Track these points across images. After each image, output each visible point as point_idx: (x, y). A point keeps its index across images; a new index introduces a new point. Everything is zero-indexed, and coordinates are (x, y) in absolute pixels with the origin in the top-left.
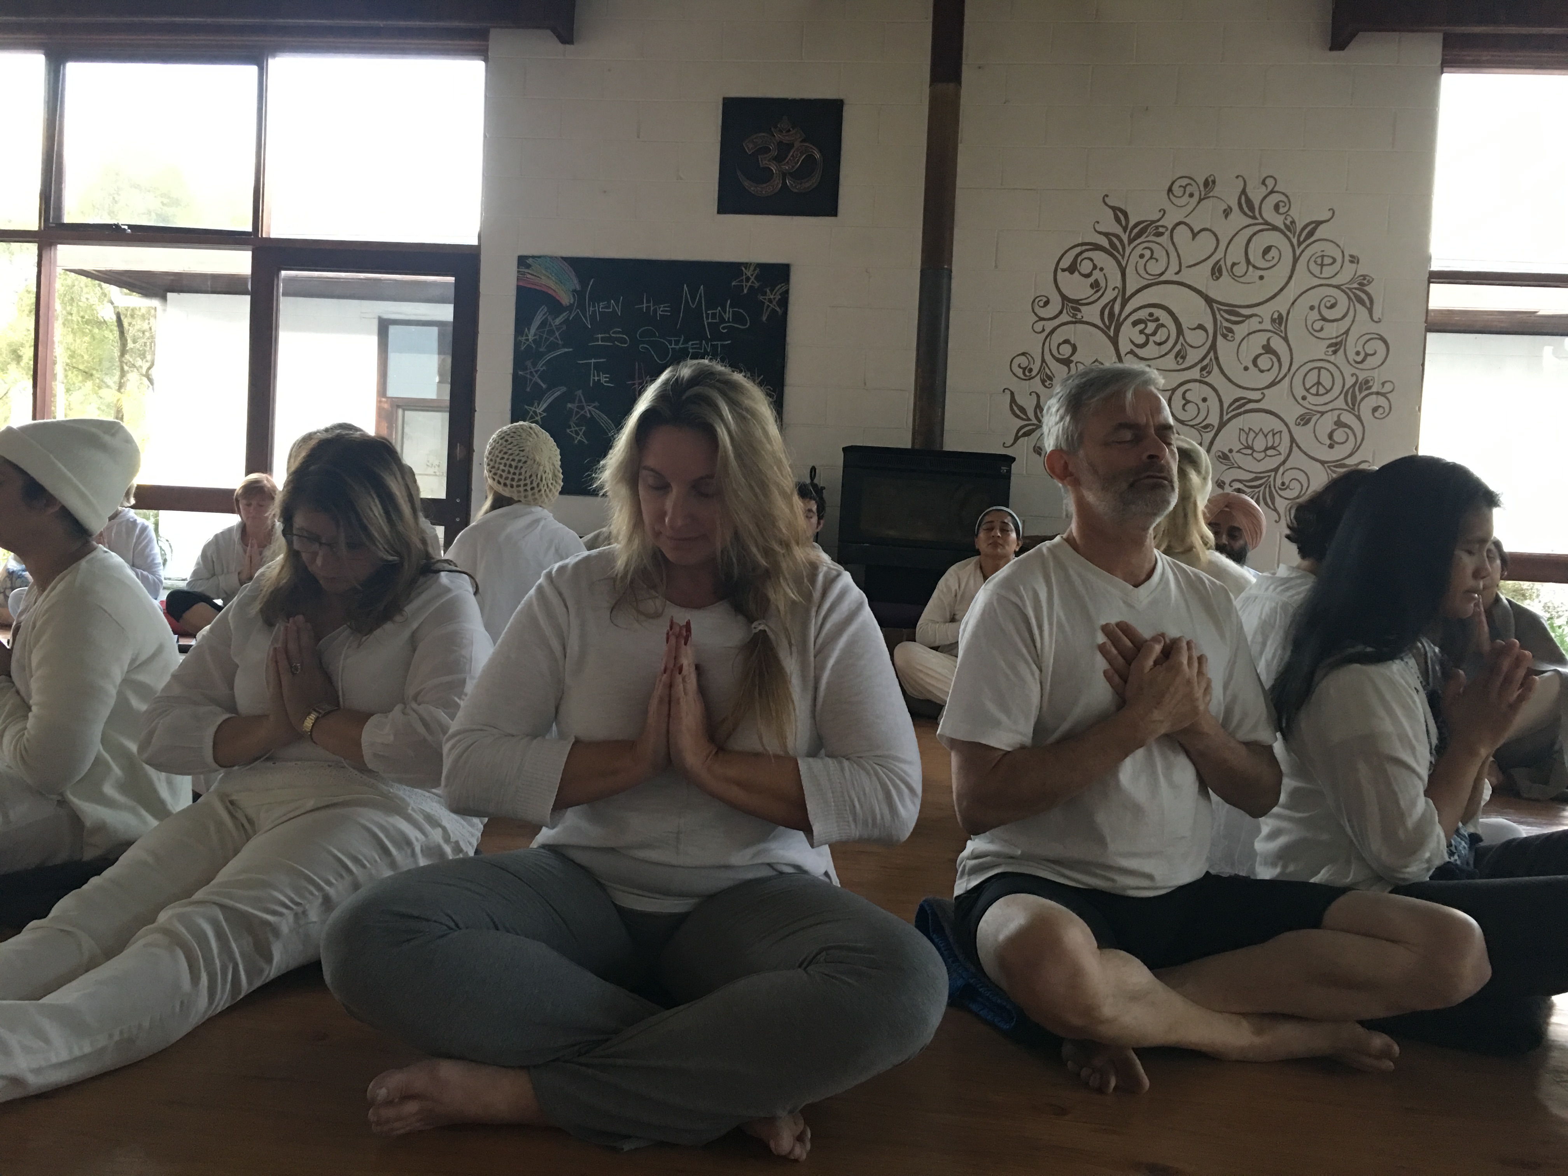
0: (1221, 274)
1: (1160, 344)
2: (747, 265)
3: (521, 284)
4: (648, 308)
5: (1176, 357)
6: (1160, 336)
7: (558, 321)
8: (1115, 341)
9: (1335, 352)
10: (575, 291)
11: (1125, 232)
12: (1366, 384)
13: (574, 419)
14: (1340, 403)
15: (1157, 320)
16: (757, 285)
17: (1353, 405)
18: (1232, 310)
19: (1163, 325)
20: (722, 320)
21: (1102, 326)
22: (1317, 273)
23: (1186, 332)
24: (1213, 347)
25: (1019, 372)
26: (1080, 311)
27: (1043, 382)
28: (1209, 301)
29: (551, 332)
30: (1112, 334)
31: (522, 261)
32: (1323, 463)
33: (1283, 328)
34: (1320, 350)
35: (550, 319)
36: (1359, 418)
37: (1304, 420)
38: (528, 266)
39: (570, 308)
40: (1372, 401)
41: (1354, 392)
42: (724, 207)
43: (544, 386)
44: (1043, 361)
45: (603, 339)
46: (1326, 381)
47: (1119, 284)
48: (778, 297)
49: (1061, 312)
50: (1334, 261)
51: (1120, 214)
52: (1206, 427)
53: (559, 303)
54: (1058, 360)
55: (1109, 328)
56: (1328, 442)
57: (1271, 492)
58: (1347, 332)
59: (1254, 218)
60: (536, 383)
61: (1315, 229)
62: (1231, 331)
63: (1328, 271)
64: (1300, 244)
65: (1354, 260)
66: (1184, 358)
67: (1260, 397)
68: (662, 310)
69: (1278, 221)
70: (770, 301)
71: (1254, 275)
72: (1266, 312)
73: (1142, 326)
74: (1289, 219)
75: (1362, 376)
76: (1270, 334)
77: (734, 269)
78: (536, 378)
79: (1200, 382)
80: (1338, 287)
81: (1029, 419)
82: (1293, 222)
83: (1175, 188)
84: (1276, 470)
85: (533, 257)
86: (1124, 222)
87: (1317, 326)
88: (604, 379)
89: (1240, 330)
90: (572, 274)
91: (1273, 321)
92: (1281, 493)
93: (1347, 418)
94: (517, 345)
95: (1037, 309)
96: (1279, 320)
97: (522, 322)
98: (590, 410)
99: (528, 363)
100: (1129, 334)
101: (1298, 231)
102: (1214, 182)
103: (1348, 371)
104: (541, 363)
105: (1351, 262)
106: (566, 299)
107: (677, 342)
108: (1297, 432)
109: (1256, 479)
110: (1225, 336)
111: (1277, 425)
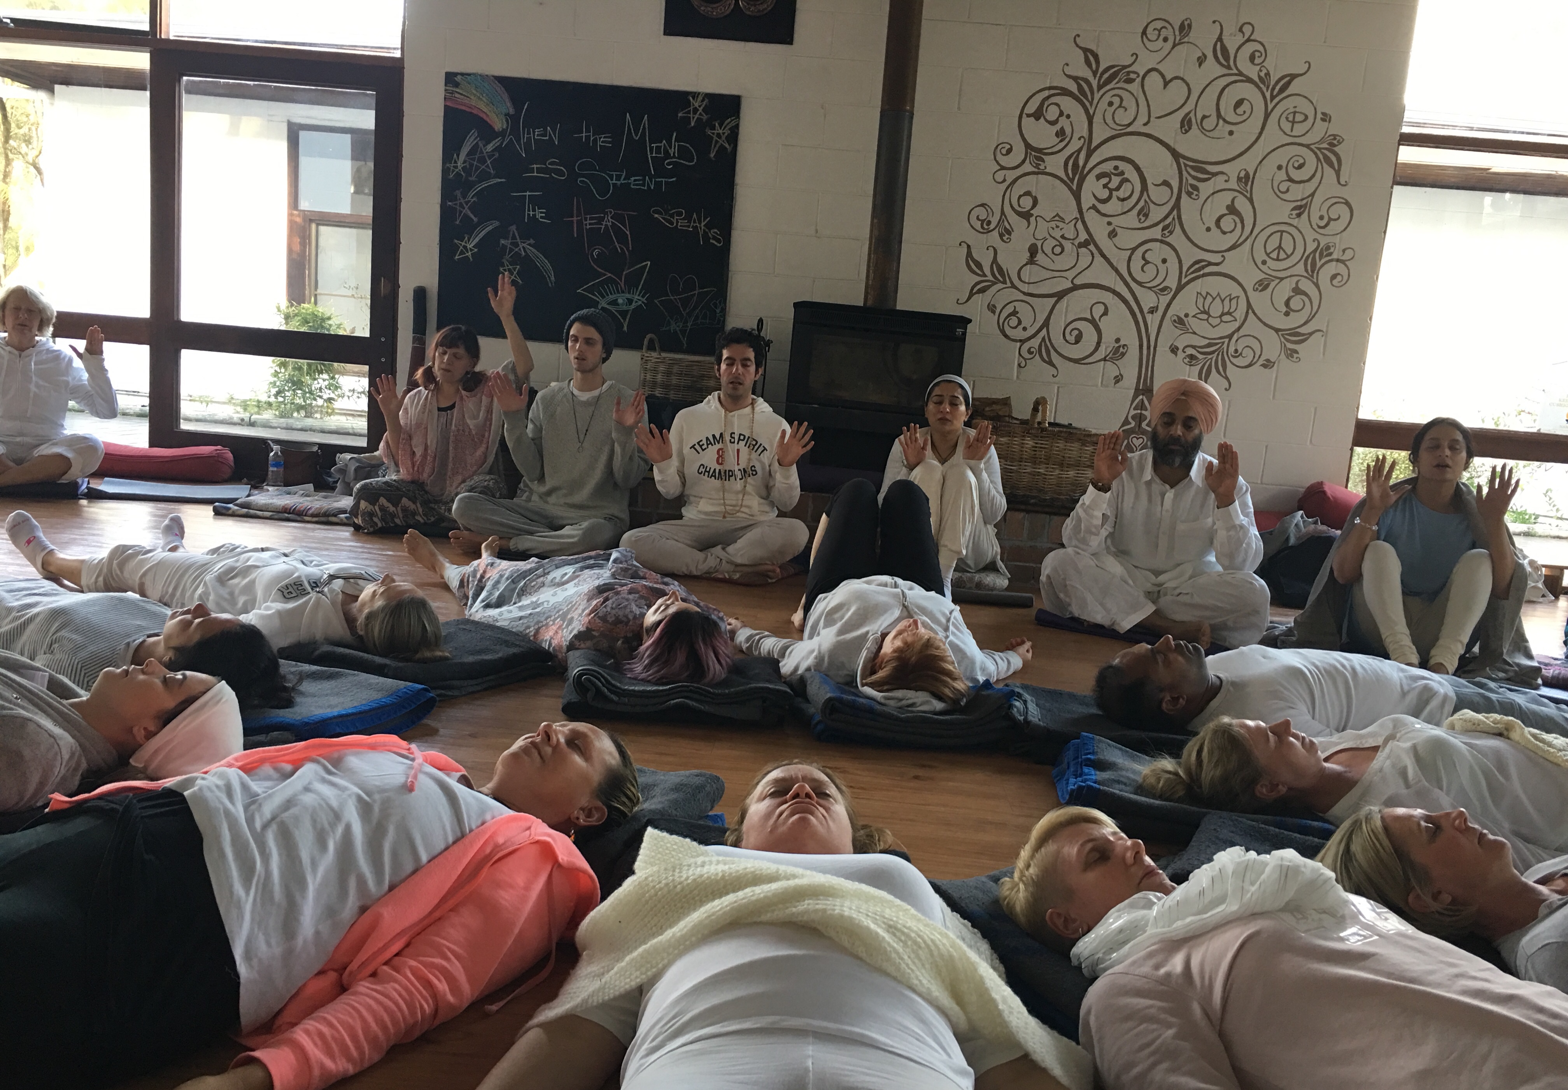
0: (1190, 129)
1: (1123, 200)
2: (695, 95)
3: (448, 104)
4: (588, 138)
5: (1139, 215)
6: (1122, 193)
7: (490, 147)
8: (1077, 195)
9: (1299, 215)
10: (507, 115)
11: (1095, 77)
12: (1325, 251)
13: (507, 257)
14: (1300, 269)
15: (1122, 173)
16: (705, 117)
17: (1312, 271)
18: (1199, 166)
19: (1127, 180)
20: (667, 155)
21: (1065, 178)
22: (1288, 131)
23: (1151, 187)
24: (1177, 206)
25: (978, 225)
26: (1043, 161)
27: (1001, 236)
28: (1176, 155)
29: (482, 160)
30: (1074, 187)
31: (451, 79)
32: (1277, 330)
33: (1248, 188)
34: (1284, 212)
35: (481, 145)
36: (1317, 286)
37: (1262, 285)
38: (457, 85)
39: (503, 133)
40: (1332, 268)
41: (1314, 258)
42: (671, 29)
43: (475, 219)
44: (1003, 213)
45: (539, 170)
46: (1288, 246)
47: (1085, 133)
48: (727, 132)
49: (1023, 162)
50: (1306, 117)
51: (1090, 56)
52: (1165, 289)
53: (491, 127)
54: (1019, 214)
55: (1072, 180)
56: (1284, 309)
57: (1223, 359)
58: (1312, 195)
59: (1229, 68)
60: (466, 216)
61: (1288, 84)
62: (1196, 188)
63: (1299, 129)
64: (1273, 98)
65: (1326, 118)
66: (1146, 216)
67: (1220, 259)
68: (603, 140)
69: (1252, 72)
70: (719, 135)
71: (1225, 128)
72: (1233, 170)
73: (1104, 181)
74: (1264, 71)
75: (1323, 242)
76: (1236, 194)
77: (681, 98)
78: (467, 211)
79: (1162, 242)
80: (1307, 146)
81: (985, 276)
82: (1268, 74)
83: (1150, 30)
84: (1230, 337)
85: (462, 74)
86: (1094, 66)
87: (1283, 187)
88: (539, 214)
89: (1206, 188)
90: (506, 96)
91: (1239, 179)
92: (1234, 360)
93: (1306, 285)
94: (445, 172)
95: (999, 157)
96: (1246, 179)
97: (450, 147)
98: (526, 247)
99: (458, 193)
100: (1092, 187)
101: (1272, 83)
102: (1190, 26)
103: (1310, 235)
104: (472, 193)
105: (1323, 120)
106: (498, 124)
107: (618, 178)
108: (1255, 298)
109: (1209, 345)
110: (1189, 194)
111: (1237, 291)
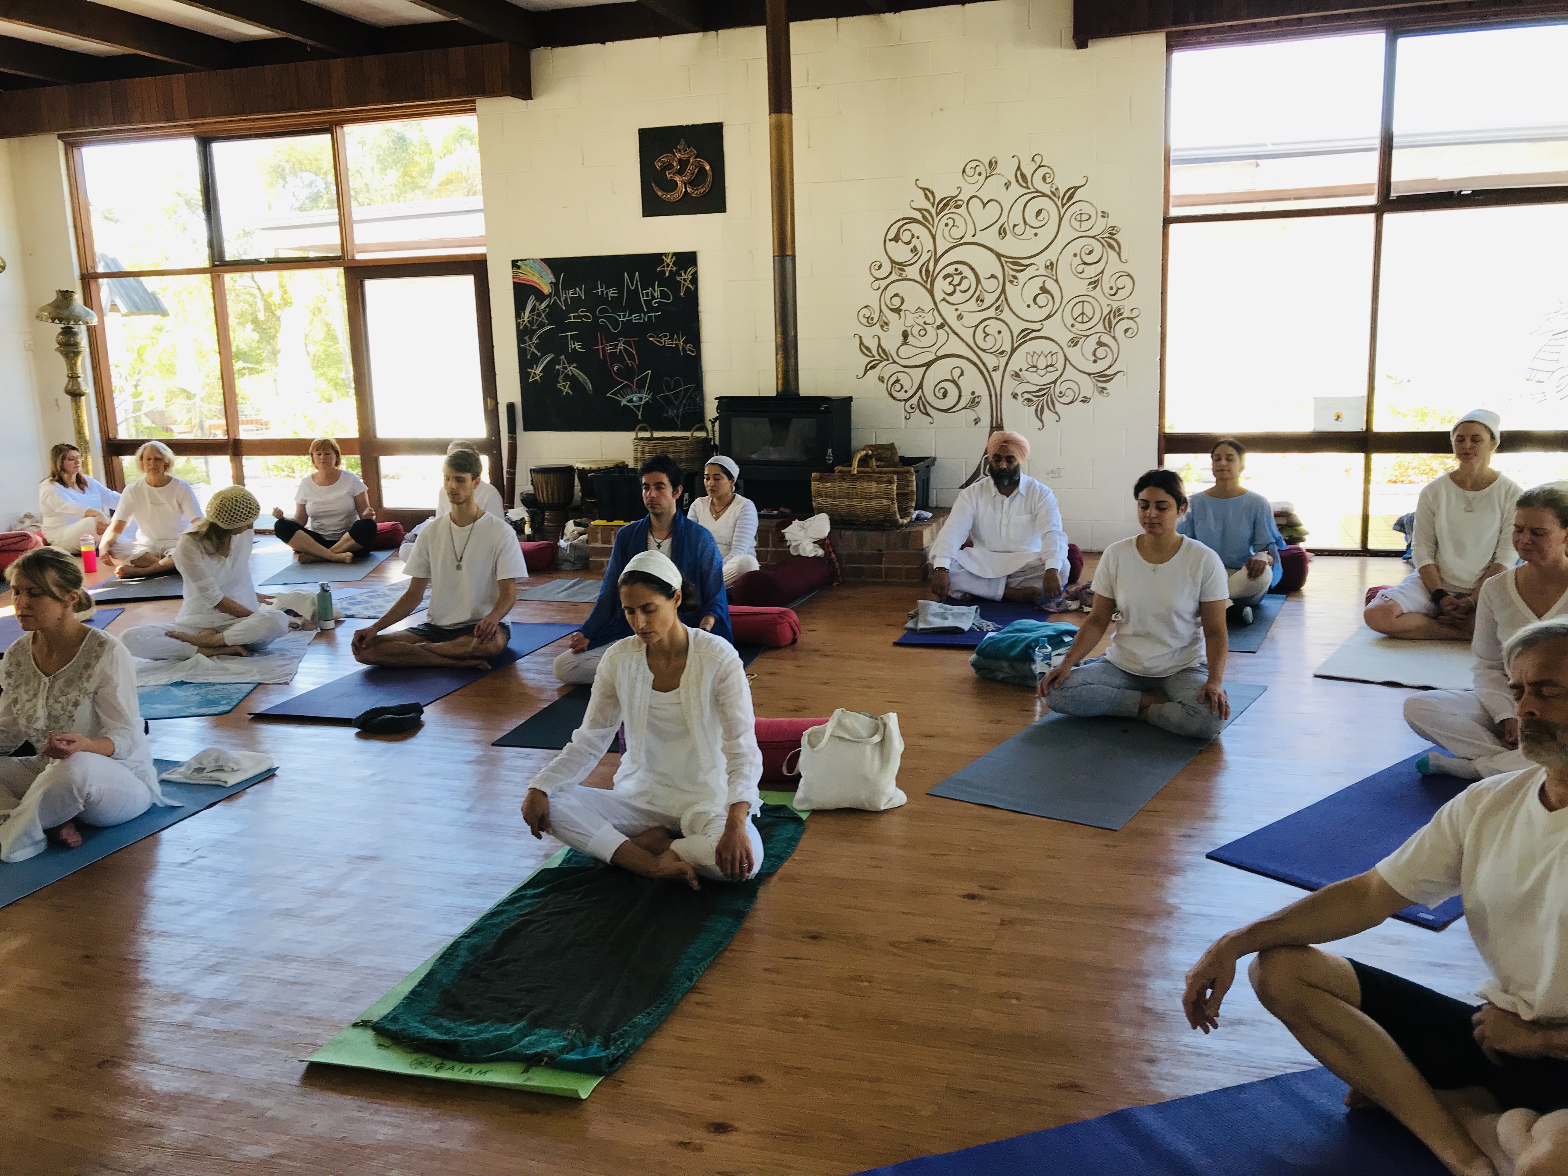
0: (1006, 234)
1: (965, 292)
2: (666, 255)
3: (516, 280)
4: (602, 292)
5: (977, 300)
6: (964, 286)
7: (543, 305)
8: (931, 292)
9: (1095, 288)
10: (551, 283)
11: (933, 206)
12: (1118, 312)
13: (561, 377)
14: (1100, 327)
15: (961, 273)
16: (675, 269)
17: (1110, 327)
18: (1015, 261)
19: (966, 277)
20: (653, 298)
21: (922, 282)
22: (1077, 227)
23: (982, 280)
24: (1003, 291)
25: (864, 321)
26: (904, 270)
27: (882, 327)
28: (999, 256)
29: (539, 315)
30: (929, 287)
31: (515, 264)
32: (1089, 374)
33: (1054, 272)
34: (1082, 287)
35: (537, 304)
36: (1114, 338)
37: (1074, 342)
38: (519, 267)
39: (550, 295)
40: (1125, 324)
41: (1110, 318)
42: (648, 211)
43: (539, 354)
44: (881, 311)
45: (575, 317)
46: (1088, 311)
47: (932, 248)
48: (690, 277)
49: (891, 273)
50: (1090, 217)
51: (928, 192)
52: (1003, 352)
53: (541, 292)
54: (892, 310)
55: (926, 282)
56: (1093, 358)
57: (1052, 399)
58: (1102, 272)
59: (1028, 188)
60: (533, 352)
61: (1074, 193)
62: (1015, 277)
63: (1086, 225)
64: (1063, 205)
65: (1104, 215)
66: (982, 301)
67: (1041, 327)
68: (612, 293)
69: (1046, 189)
70: (685, 280)
71: (1030, 232)
72: (1041, 261)
73: (950, 279)
74: (1055, 187)
75: (1115, 305)
76: (1045, 278)
77: (657, 259)
78: (533, 349)
79: (996, 318)
80: (1093, 237)
81: (874, 356)
82: (1057, 189)
83: (967, 169)
84: (1055, 382)
85: (521, 260)
86: (932, 200)
87: (1080, 269)
88: (578, 346)
89: (1022, 277)
90: (549, 271)
91: (1047, 267)
92: (1060, 399)
93: (1106, 339)
94: (518, 325)
95: (873, 271)
96: (1051, 266)
97: (519, 307)
98: (572, 369)
99: (526, 338)
100: (941, 286)
101: (1061, 196)
102: (996, 162)
103: (1104, 302)
104: (535, 338)
105: (1103, 217)
106: (547, 289)
107: (624, 316)
108: (1070, 352)
109: (1039, 391)
110: (1011, 282)
111: (1054, 348)
